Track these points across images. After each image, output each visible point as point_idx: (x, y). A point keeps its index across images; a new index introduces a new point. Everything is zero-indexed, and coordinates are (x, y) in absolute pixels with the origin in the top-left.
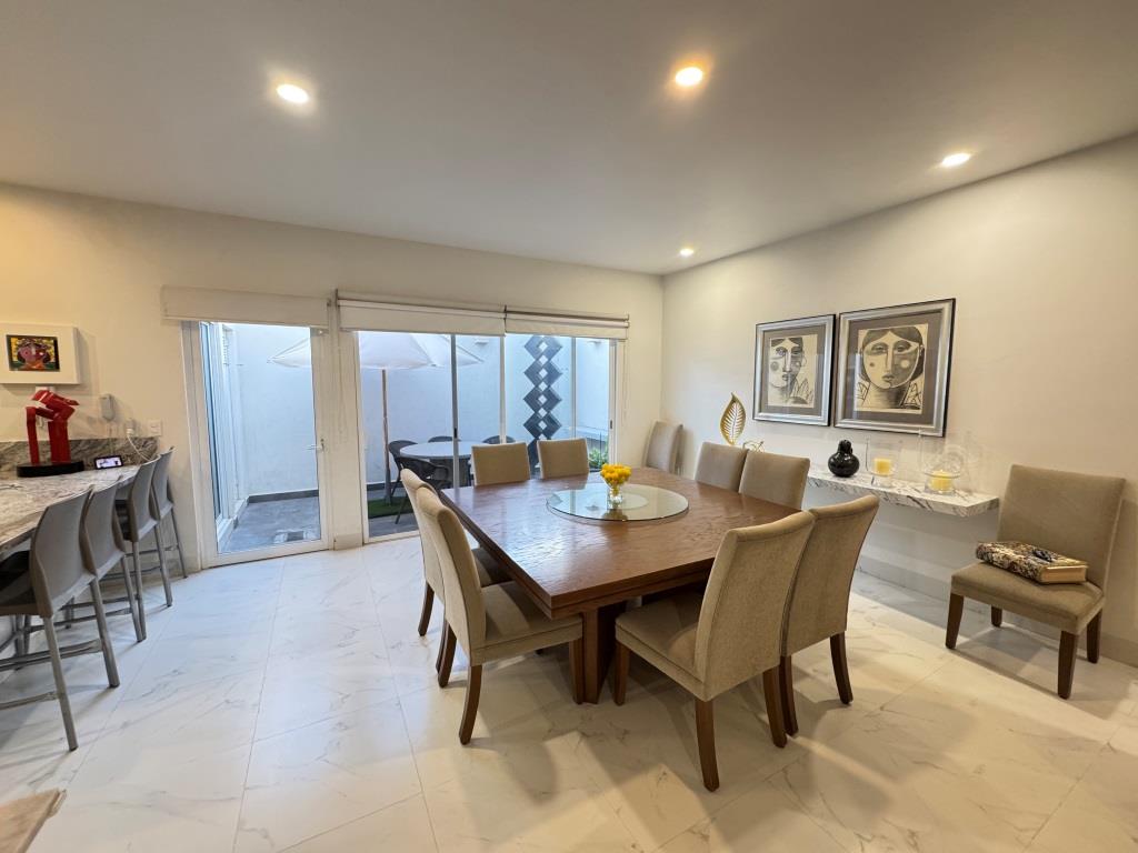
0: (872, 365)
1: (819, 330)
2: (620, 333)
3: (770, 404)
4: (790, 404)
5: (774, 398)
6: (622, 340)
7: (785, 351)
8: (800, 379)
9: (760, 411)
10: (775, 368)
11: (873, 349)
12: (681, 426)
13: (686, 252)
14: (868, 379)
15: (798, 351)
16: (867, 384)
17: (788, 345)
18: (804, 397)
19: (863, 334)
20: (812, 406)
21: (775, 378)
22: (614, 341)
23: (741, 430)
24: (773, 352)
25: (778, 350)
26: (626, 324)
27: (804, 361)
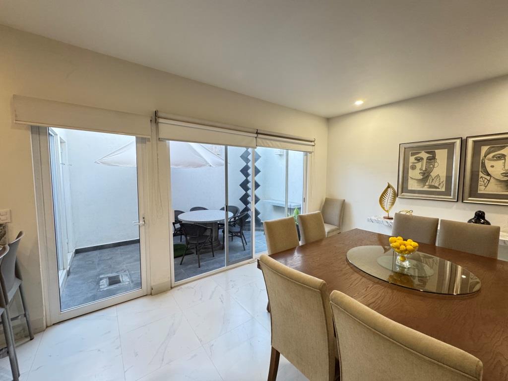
0: (492, 166)
1: (450, 147)
2: (309, 149)
3: (410, 188)
4: (426, 188)
5: (413, 185)
6: (310, 153)
7: (422, 159)
8: (433, 174)
9: (402, 192)
10: (414, 168)
11: (493, 157)
12: (344, 200)
13: (359, 103)
14: (488, 175)
15: (432, 159)
16: (488, 178)
17: (424, 155)
18: (436, 185)
19: (484, 149)
20: (443, 190)
21: (415, 174)
22: (306, 153)
23: (393, 203)
24: (412, 159)
25: (416, 159)
26: (313, 144)
27: (436, 164)
